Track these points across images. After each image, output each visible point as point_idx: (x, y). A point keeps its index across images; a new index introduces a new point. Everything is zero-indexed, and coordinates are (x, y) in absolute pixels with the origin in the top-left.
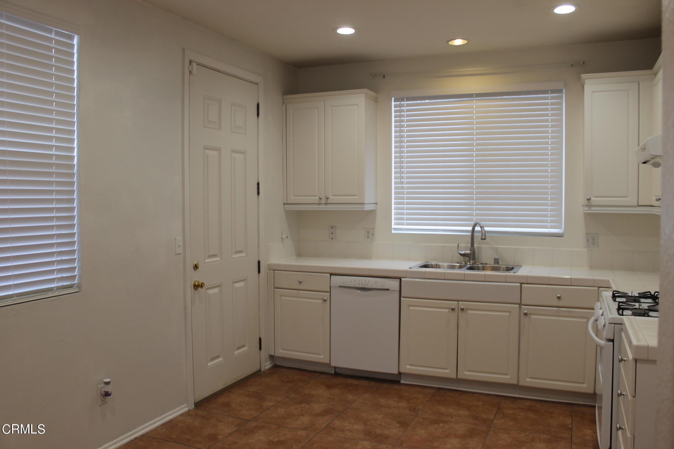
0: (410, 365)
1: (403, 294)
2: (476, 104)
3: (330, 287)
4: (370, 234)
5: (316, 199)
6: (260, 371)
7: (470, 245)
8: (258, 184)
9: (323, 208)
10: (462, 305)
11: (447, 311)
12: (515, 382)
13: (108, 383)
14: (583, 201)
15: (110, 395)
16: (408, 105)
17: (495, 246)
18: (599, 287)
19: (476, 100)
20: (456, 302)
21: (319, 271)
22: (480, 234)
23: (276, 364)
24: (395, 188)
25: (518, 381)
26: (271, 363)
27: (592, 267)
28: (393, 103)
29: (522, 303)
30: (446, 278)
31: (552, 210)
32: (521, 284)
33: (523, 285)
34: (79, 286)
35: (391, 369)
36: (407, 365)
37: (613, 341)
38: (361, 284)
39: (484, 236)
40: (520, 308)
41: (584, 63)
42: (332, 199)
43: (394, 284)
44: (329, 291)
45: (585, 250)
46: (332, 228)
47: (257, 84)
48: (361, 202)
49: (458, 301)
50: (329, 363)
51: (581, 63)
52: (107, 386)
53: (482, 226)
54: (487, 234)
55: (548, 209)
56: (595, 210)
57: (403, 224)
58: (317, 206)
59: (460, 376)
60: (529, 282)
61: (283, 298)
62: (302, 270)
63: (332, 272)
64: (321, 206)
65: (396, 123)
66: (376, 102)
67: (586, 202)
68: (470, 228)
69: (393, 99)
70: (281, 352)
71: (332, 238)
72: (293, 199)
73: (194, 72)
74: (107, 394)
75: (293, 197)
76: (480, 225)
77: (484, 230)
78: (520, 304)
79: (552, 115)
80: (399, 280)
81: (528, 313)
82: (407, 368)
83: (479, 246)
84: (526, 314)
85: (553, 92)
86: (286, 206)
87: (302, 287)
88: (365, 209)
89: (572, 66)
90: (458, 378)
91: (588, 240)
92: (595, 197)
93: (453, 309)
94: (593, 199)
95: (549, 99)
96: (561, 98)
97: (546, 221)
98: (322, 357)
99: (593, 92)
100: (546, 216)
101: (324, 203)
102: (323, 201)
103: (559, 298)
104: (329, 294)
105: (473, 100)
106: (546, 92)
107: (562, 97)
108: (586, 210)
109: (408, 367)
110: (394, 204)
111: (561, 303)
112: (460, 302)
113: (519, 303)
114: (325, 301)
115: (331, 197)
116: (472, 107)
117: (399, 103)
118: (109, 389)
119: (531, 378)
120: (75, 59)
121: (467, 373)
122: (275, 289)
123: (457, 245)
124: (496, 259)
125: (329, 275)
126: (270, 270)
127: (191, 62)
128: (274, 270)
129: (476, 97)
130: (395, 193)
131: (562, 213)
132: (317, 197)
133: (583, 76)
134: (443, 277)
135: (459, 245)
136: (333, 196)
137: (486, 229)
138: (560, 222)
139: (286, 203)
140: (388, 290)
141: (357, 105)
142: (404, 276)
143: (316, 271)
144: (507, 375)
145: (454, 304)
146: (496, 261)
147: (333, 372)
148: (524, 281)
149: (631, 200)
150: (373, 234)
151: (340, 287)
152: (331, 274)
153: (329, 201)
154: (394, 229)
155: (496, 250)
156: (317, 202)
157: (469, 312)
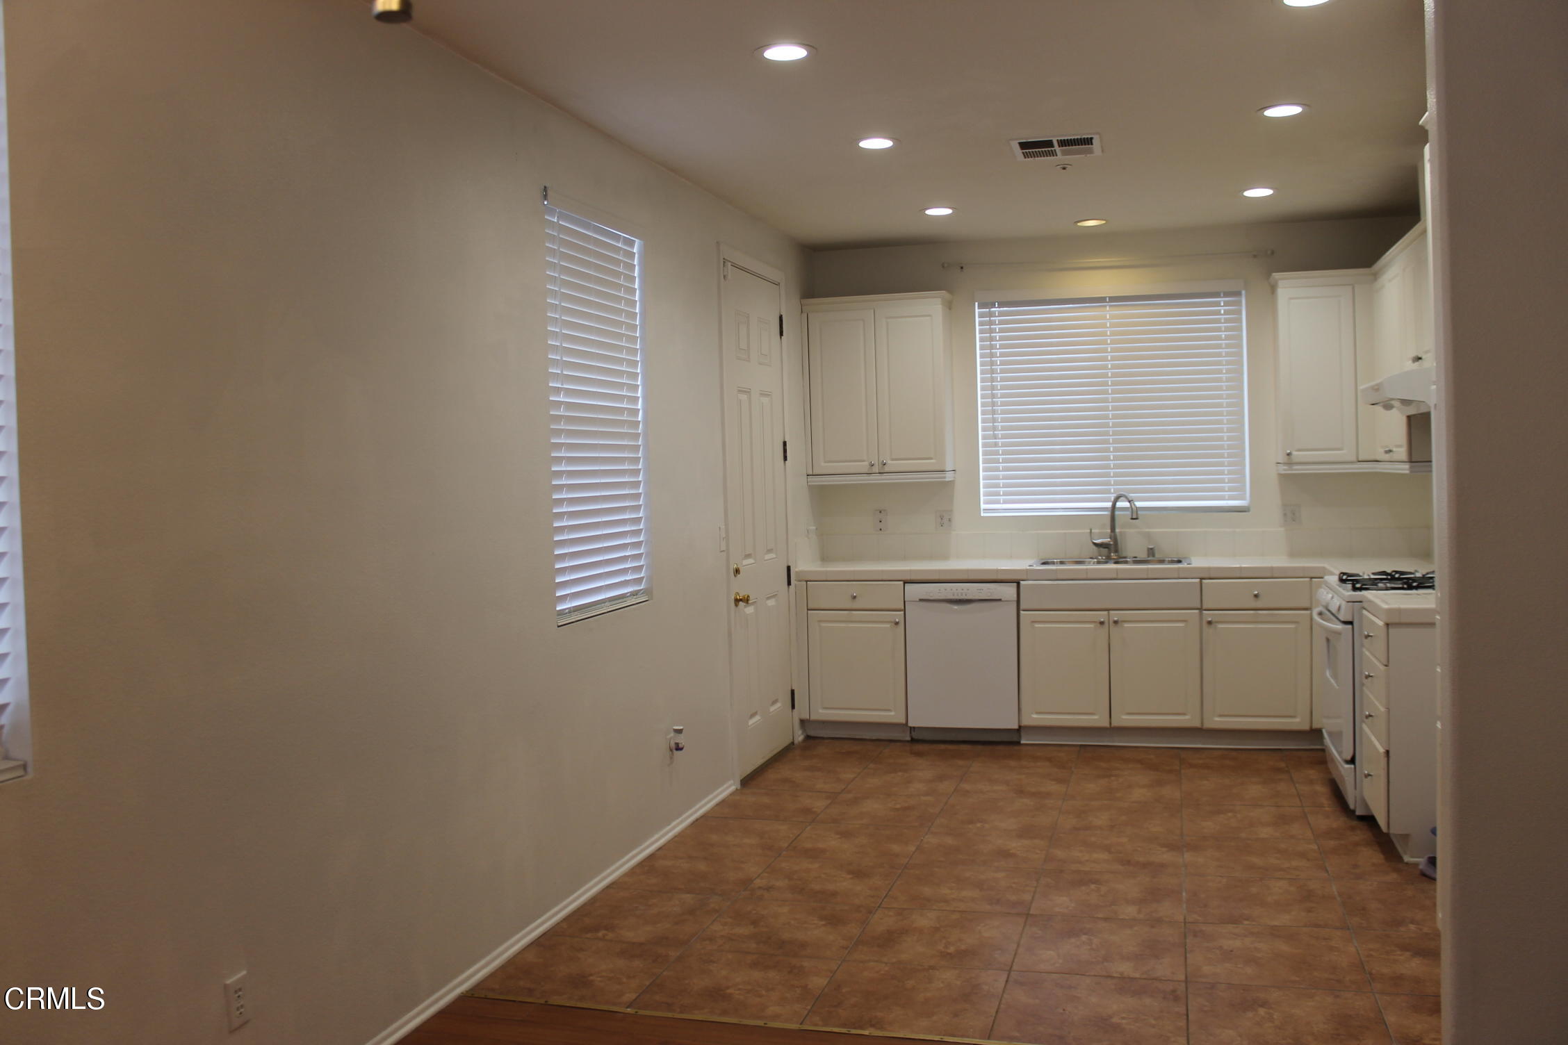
0: (1037, 713)
1: (1022, 607)
2: (1109, 312)
3: (904, 602)
4: (944, 519)
5: (864, 466)
6: (793, 743)
7: (1109, 531)
8: (785, 444)
9: (875, 479)
10: (1115, 615)
11: (1092, 626)
12: (1197, 724)
13: (679, 731)
14: (1281, 458)
15: (681, 749)
16: (1001, 314)
17: (1147, 530)
18: (1312, 578)
19: (1110, 306)
20: (1106, 613)
21: (885, 578)
22: (1129, 513)
23: (809, 734)
24: (985, 445)
25: (1202, 723)
26: (802, 734)
27: (1293, 554)
28: (977, 311)
29: (1204, 607)
30: (1089, 577)
31: (1230, 473)
32: (1201, 579)
33: (1204, 581)
34: (647, 591)
35: (1006, 721)
36: (1032, 713)
37: (1351, 623)
38: (956, 594)
39: (1135, 515)
40: (1201, 614)
41: (1273, 253)
42: (892, 465)
43: (1009, 591)
44: (903, 608)
45: (1282, 529)
46: (880, 512)
47: (778, 284)
48: (942, 469)
49: (1108, 610)
50: (904, 722)
51: (1269, 252)
52: (677, 734)
53: (1130, 499)
54: (1139, 512)
55: (1224, 470)
56: (1298, 469)
57: (998, 502)
58: (866, 477)
59: (1115, 723)
60: (1212, 576)
61: (824, 625)
62: (856, 579)
63: (908, 578)
64: (872, 477)
65: (983, 342)
66: (950, 309)
67: (1285, 459)
68: (1109, 505)
69: (977, 304)
70: (820, 713)
71: (881, 530)
72: (822, 466)
73: (729, 277)
74: (678, 748)
75: (823, 464)
76: (1126, 497)
77: (1134, 505)
78: (1201, 609)
79: (1227, 329)
80: (1015, 584)
81: (1214, 620)
82: (1033, 718)
83: (1122, 530)
84: (1210, 623)
85: (1227, 294)
86: (810, 478)
87: (856, 605)
88: (947, 480)
89: (1255, 256)
90: (1113, 725)
91: (1285, 515)
92: (1299, 450)
93: (1102, 623)
94: (1295, 453)
95: (1222, 306)
96: (1239, 303)
97: (1222, 490)
98: (892, 713)
99: (1291, 299)
100: (1222, 481)
101: (877, 472)
102: (876, 469)
103: (1256, 596)
104: (902, 612)
105: (1105, 306)
106: (1216, 295)
107: (1241, 302)
108: (1285, 470)
109: (1035, 716)
110: (984, 471)
111: (1259, 604)
112: (1111, 612)
113: (1199, 606)
114: (897, 623)
115: (889, 462)
116: (1105, 318)
117: (988, 310)
118: (681, 739)
119: (1221, 716)
120: (636, 274)
121: (1125, 717)
122: (809, 612)
123: (1089, 531)
124: (1151, 549)
125: (902, 583)
126: (800, 581)
127: (725, 261)
128: (807, 581)
129: (1110, 301)
130: (985, 453)
131: (1244, 476)
132: (866, 463)
133: (1276, 275)
134: (1084, 577)
135: (1093, 531)
136: (893, 460)
137: (1138, 504)
138: (1243, 489)
139: (811, 473)
140: (1000, 600)
141: (929, 316)
142: (1024, 577)
143: (880, 578)
144: (1184, 714)
145: (1102, 616)
146: (1151, 552)
147: (908, 738)
148: (1205, 576)
149: (1347, 453)
150: (950, 520)
151: (921, 600)
152: (905, 582)
153: (887, 469)
154: (984, 510)
155: (1148, 536)
156: (866, 471)
157: (1126, 625)
